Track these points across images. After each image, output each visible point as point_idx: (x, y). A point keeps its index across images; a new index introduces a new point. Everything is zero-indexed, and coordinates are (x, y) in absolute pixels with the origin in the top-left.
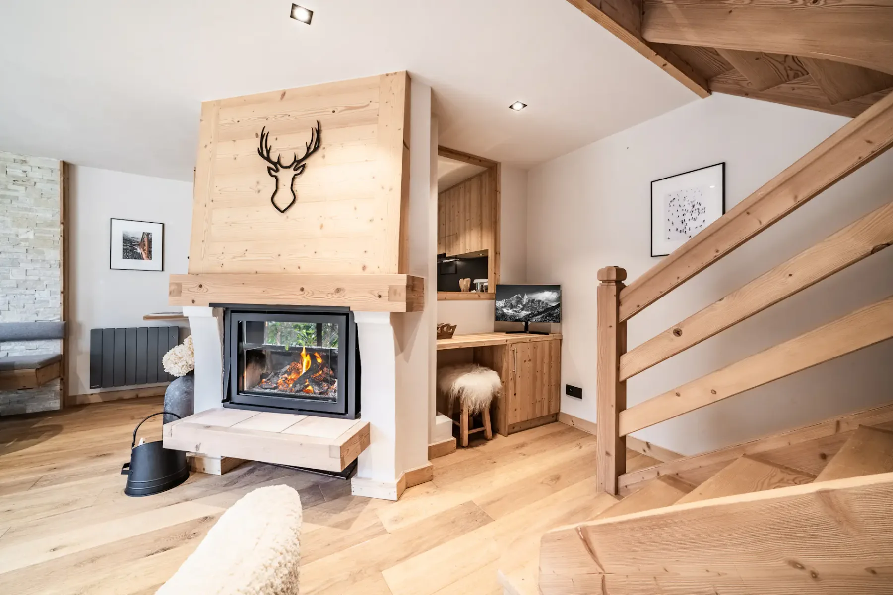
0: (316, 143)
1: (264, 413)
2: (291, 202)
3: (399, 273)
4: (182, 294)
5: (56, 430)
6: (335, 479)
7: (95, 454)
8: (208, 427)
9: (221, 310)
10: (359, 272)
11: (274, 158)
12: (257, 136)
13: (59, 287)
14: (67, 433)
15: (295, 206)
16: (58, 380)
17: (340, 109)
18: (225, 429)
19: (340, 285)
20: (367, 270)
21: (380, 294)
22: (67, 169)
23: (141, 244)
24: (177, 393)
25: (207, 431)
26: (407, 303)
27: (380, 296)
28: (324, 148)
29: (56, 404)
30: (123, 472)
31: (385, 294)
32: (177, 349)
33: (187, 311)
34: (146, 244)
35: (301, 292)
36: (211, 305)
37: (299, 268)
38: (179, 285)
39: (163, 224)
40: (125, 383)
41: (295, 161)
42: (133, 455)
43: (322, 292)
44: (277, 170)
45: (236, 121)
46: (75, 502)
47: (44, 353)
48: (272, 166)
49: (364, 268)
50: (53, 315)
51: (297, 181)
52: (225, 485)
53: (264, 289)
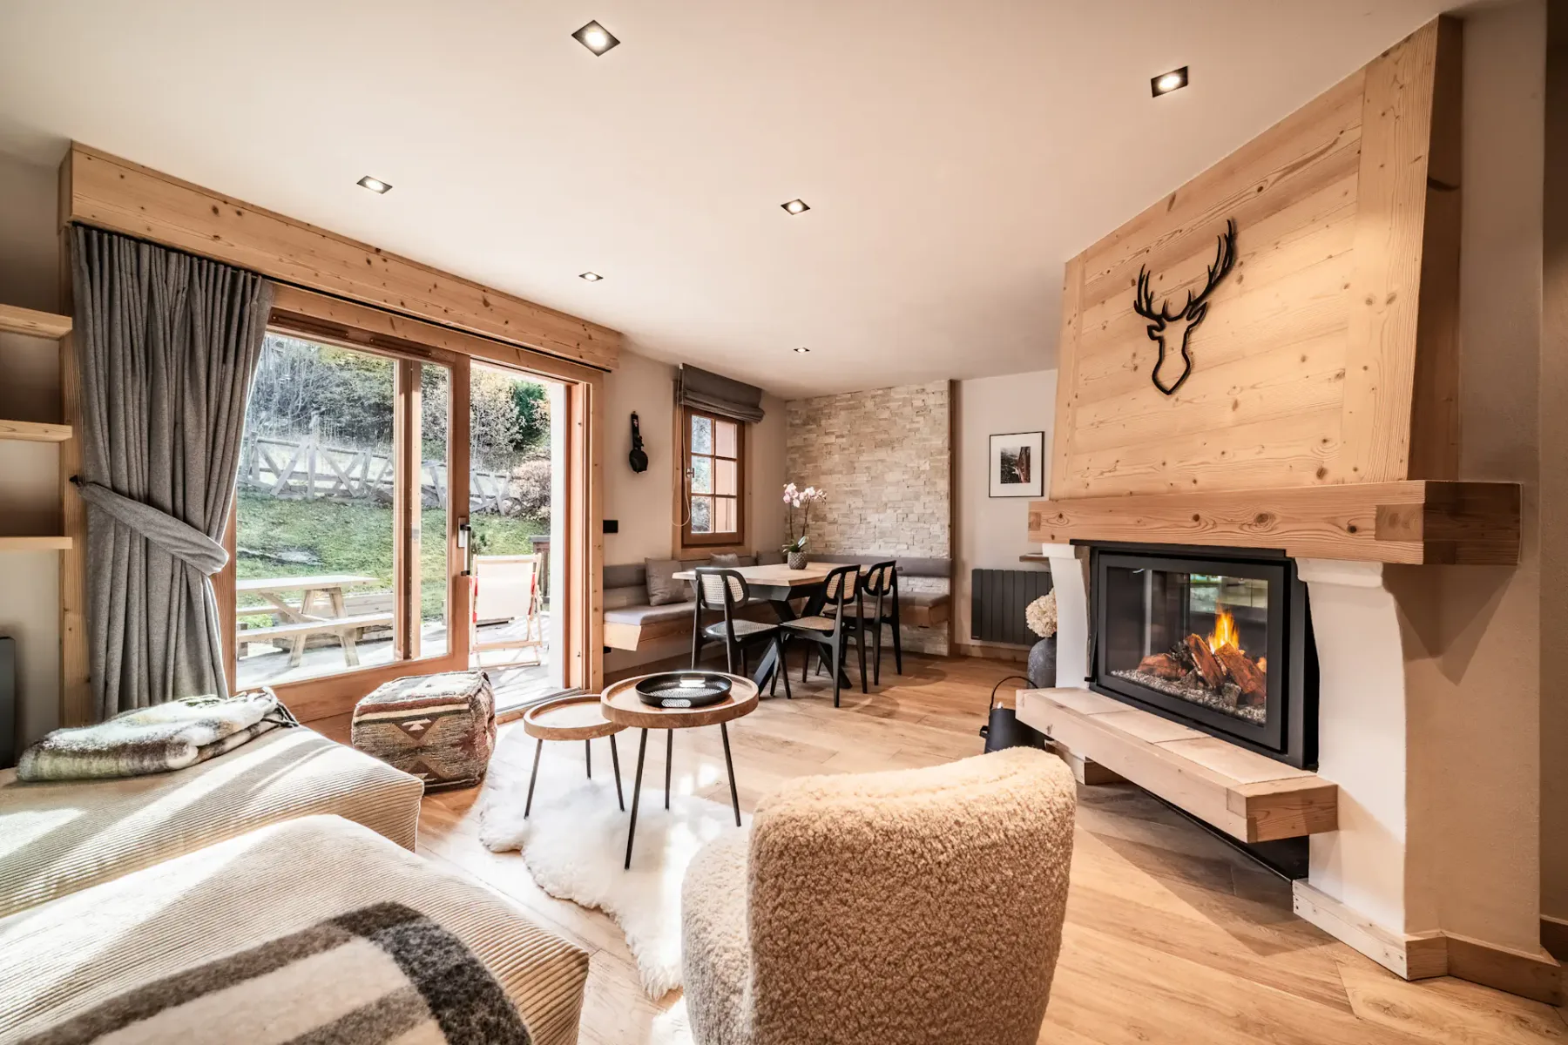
0: (1225, 262)
1: (1142, 712)
2: (1182, 374)
3: (1408, 479)
4: (1042, 528)
5: (940, 676)
6: (1267, 872)
7: (966, 710)
8: (1061, 707)
9: (1086, 549)
10: (1310, 481)
11: (1157, 308)
12: (1133, 284)
13: (947, 522)
14: (949, 681)
15: (1190, 378)
16: (946, 624)
17: (1271, 179)
18: (1081, 716)
19: (1265, 509)
20: (1329, 478)
21: (1354, 523)
22: (954, 386)
23: (1018, 463)
24: (1041, 659)
25: (1060, 711)
26: (1426, 544)
27: (1353, 529)
28: (1241, 264)
29: (943, 649)
30: (982, 735)
31: (1368, 523)
32: (1042, 600)
33: (1048, 550)
34: (1024, 462)
35: (1195, 524)
36: (1072, 542)
37: (1195, 482)
38: (1038, 515)
39: (1043, 433)
40: (1003, 639)
41: (1189, 303)
42: (991, 718)
43: (1232, 522)
44: (1162, 327)
45: (1105, 273)
46: (943, 749)
47: (936, 592)
48: (1154, 323)
49: (1321, 473)
50: (942, 552)
51: (1194, 336)
52: (1086, 799)
53: (1139, 518)
